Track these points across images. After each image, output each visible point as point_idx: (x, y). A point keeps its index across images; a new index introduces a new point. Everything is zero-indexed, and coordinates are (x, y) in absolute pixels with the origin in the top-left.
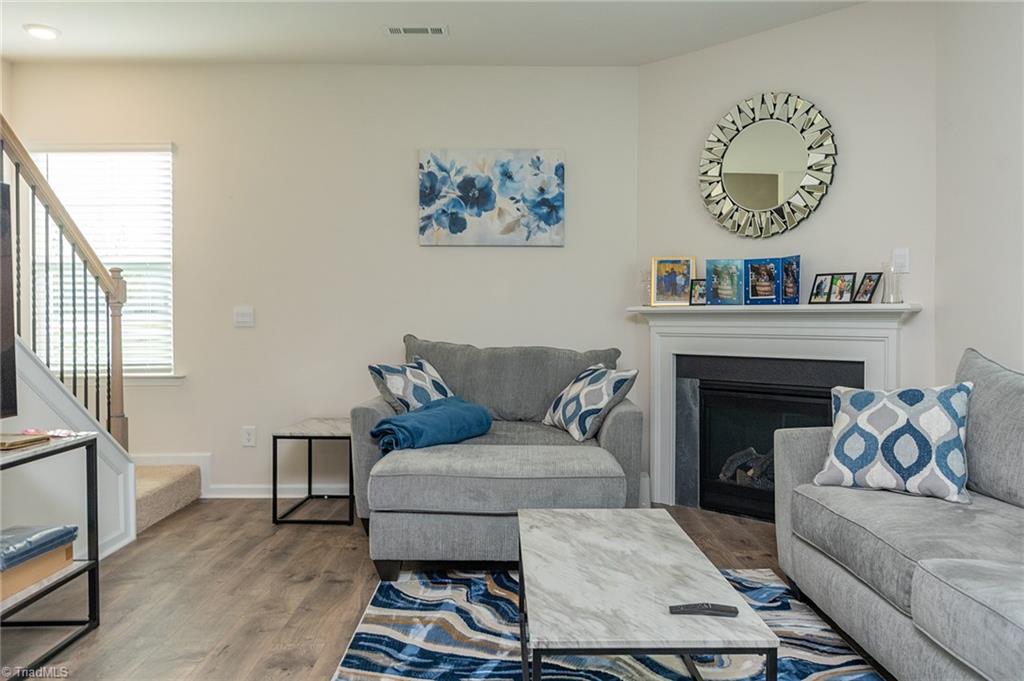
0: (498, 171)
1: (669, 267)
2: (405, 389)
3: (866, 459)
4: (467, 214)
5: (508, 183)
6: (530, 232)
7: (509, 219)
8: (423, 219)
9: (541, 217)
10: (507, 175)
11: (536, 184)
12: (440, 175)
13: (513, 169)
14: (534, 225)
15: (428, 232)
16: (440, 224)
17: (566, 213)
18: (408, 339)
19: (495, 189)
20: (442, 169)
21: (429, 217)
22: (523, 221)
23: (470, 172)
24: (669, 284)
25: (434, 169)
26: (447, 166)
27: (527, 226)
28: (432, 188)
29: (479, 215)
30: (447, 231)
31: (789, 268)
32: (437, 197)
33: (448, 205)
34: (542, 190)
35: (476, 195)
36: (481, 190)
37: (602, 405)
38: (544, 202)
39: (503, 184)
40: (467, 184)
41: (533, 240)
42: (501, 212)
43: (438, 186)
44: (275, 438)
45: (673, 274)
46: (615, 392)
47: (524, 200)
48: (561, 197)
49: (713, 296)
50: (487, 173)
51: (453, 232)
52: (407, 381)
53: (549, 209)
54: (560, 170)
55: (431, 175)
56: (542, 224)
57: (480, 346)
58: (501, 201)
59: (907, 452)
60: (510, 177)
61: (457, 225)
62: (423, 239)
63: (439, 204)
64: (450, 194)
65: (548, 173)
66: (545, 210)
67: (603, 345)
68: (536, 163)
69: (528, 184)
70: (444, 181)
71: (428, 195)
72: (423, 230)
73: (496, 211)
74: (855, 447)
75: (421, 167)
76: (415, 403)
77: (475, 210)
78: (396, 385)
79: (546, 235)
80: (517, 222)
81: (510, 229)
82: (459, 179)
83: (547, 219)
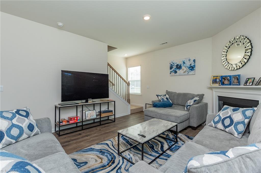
0: (182, 62)
1: (215, 78)
2: (161, 99)
3: (218, 122)
4: (177, 70)
5: (184, 64)
6: (188, 72)
7: (184, 71)
8: (170, 72)
9: (190, 70)
10: (184, 63)
11: (190, 64)
12: (173, 64)
13: (185, 62)
14: (189, 71)
15: (171, 74)
16: (173, 72)
17: (196, 68)
19: (182, 65)
20: (173, 63)
21: (171, 71)
22: (187, 71)
23: (178, 63)
24: (215, 81)
25: (172, 63)
26: (174, 63)
27: (188, 71)
28: (172, 66)
29: (179, 70)
30: (174, 73)
32: (173, 68)
33: (174, 69)
34: (191, 65)
35: (179, 67)
36: (179, 66)
37: (191, 104)
38: (191, 67)
39: (183, 65)
40: (177, 65)
41: (189, 74)
42: (183, 69)
43: (173, 66)
45: (216, 79)
46: (194, 102)
47: (187, 67)
48: (195, 65)
50: (181, 63)
51: (175, 73)
52: (161, 97)
53: (192, 68)
54: (194, 61)
55: (171, 64)
56: (191, 71)
57: (178, 92)
58: (183, 67)
59: (227, 122)
60: (185, 63)
61: (176, 72)
62: (171, 75)
63: (173, 69)
64: (174, 67)
65: (192, 61)
66: (191, 68)
68: (190, 60)
69: (188, 64)
70: (174, 65)
71: (171, 68)
72: (170, 73)
73: (182, 69)
74: (217, 119)
75: (170, 63)
76: (162, 101)
77: (179, 69)
79: (191, 73)
80: (186, 71)
81: (185, 72)
82: (176, 65)
83: (192, 70)
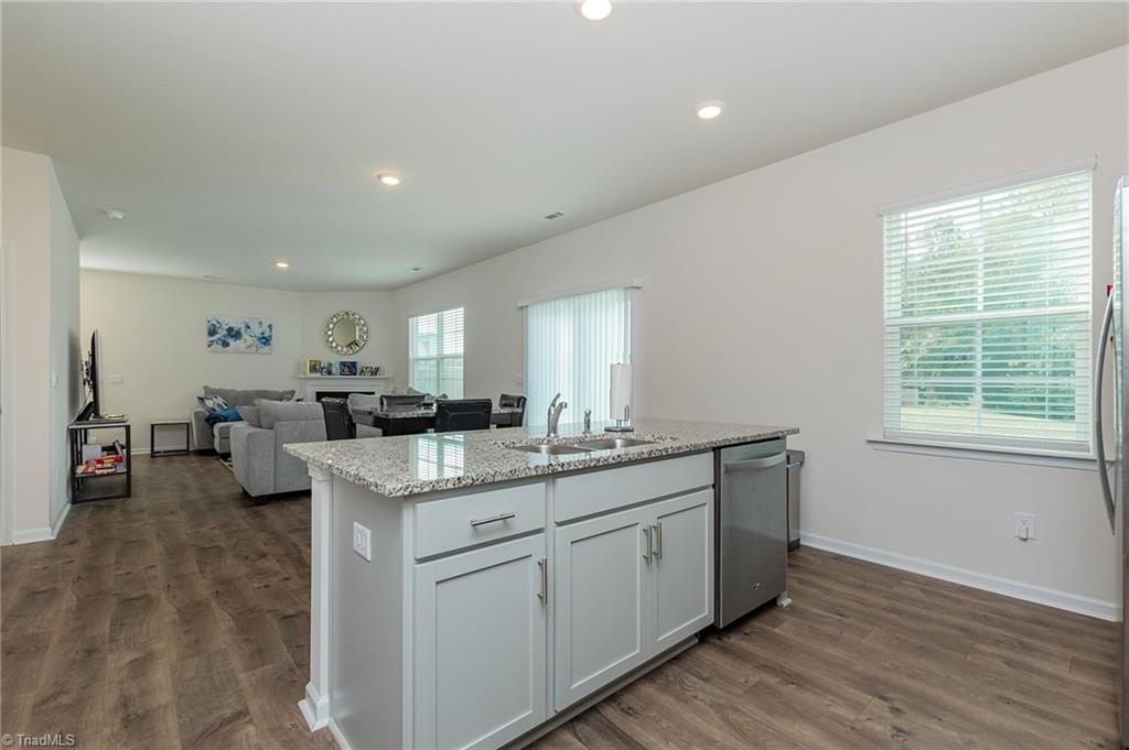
0: (244, 325)
1: (313, 362)
2: (213, 405)
4: (230, 341)
5: (248, 330)
6: (257, 348)
7: (248, 344)
8: (210, 342)
9: (262, 343)
10: (248, 327)
11: (260, 331)
12: (218, 325)
13: (250, 325)
14: (259, 346)
15: (212, 347)
16: (217, 344)
17: (273, 342)
18: (205, 388)
19: (242, 332)
20: (219, 323)
21: (212, 341)
22: (255, 344)
23: (232, 325)
24: (313, 369)
25: (214, 322)
26: (221, 322)
27: (256, 346)
28: (214, 330)
29: (235, 341)
30: (221, 346)
31: (354, 364)
32: (216, 333)
33: (221, 337)
34: (263, 333)
35: (234, 334)
36: (236, 332)
38: (264, 338)
39: (246, 330)
40: (230, 330)
41: (259, 351)
42: (245, 340)
43: (217, 329)
44: (153, 426)
45: (315, 365)
47: (255, 337)
48: (270, 336)
49: (330, 373)
50: (239, 326)
51: (224, 347)
52: (213, 402)
53: (265, 340)
54: (270, 326)
55: (213, 325)
56: (263, 346)
57: (238, 389)
58: (245, 336)
61: (226, 344)
62: (209, 349)
63: (217, 336)
64: (222, 333)
65: (265, 328)
67: (290, 389)
68: (260, 323)
69: (257, 331)
70: (220, 328)
71: (212, 332)
72: (209, 346)
73: (243, 340)
75: (209, 322)
76: (219, 409)
77: (234, 339)
78: (209, 403)
79: (264, 349)
80: (252, 344)
81: (250, 346)
82: (227, 327)
83: (265, 344)
